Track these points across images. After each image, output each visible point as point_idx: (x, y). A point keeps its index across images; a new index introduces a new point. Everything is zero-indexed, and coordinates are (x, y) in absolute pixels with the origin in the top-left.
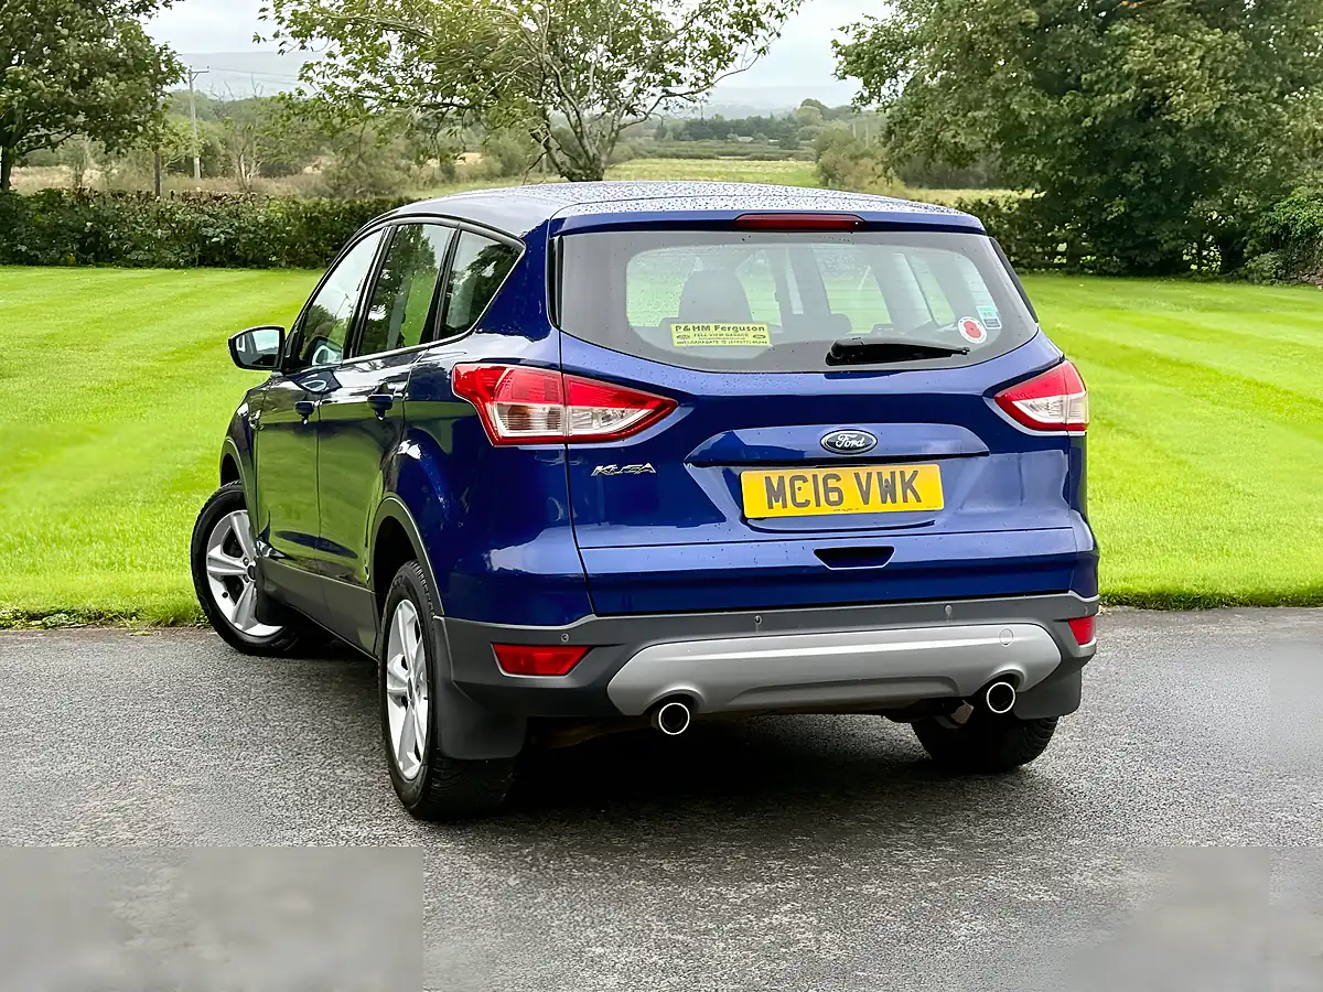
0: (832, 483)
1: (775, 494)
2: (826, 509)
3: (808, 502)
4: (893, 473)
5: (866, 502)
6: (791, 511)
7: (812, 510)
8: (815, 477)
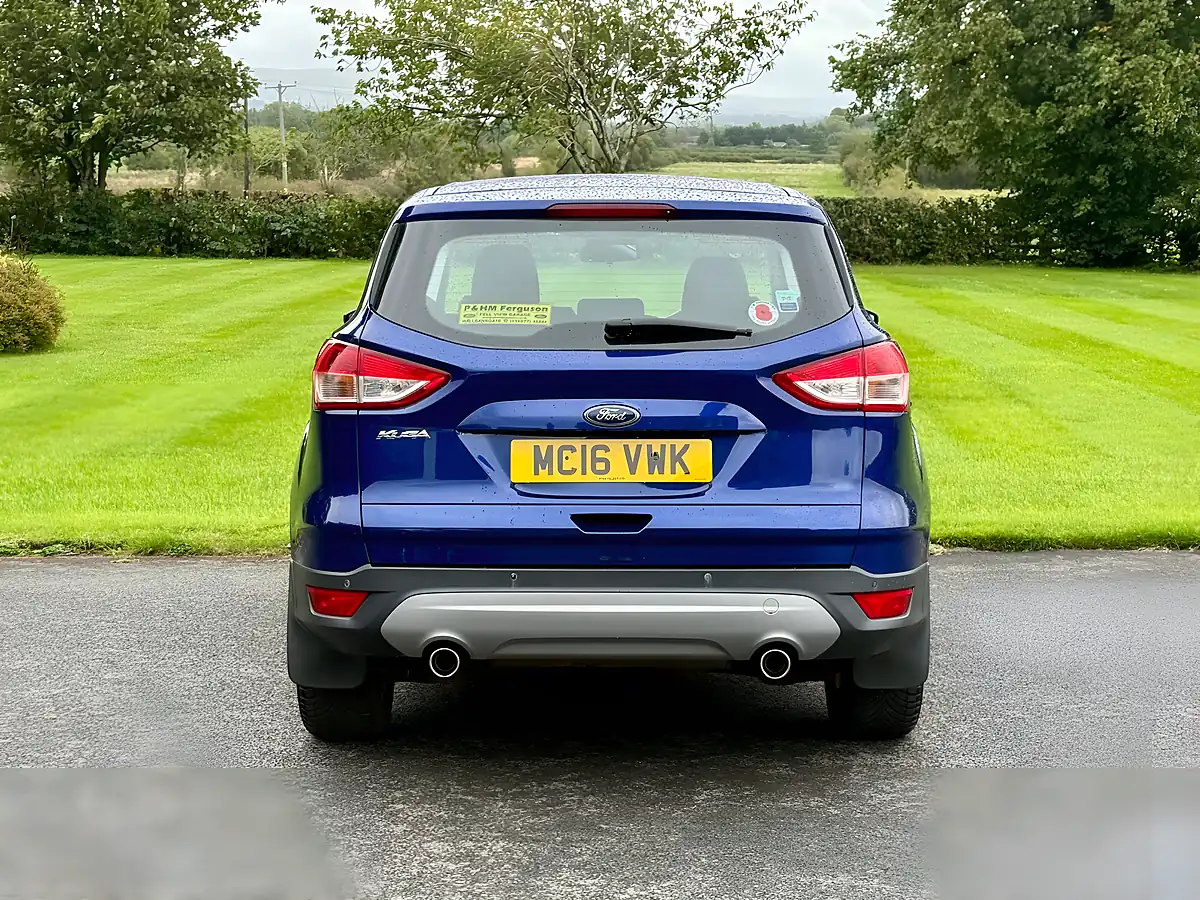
0: (600, 454)
1: (540, 462)
2: (591, 477)
3: (574, 471)
4: (663, 447)
5: (633, 471)
6: (557, 477)
7: (577, 478)
8: (584, 447)
